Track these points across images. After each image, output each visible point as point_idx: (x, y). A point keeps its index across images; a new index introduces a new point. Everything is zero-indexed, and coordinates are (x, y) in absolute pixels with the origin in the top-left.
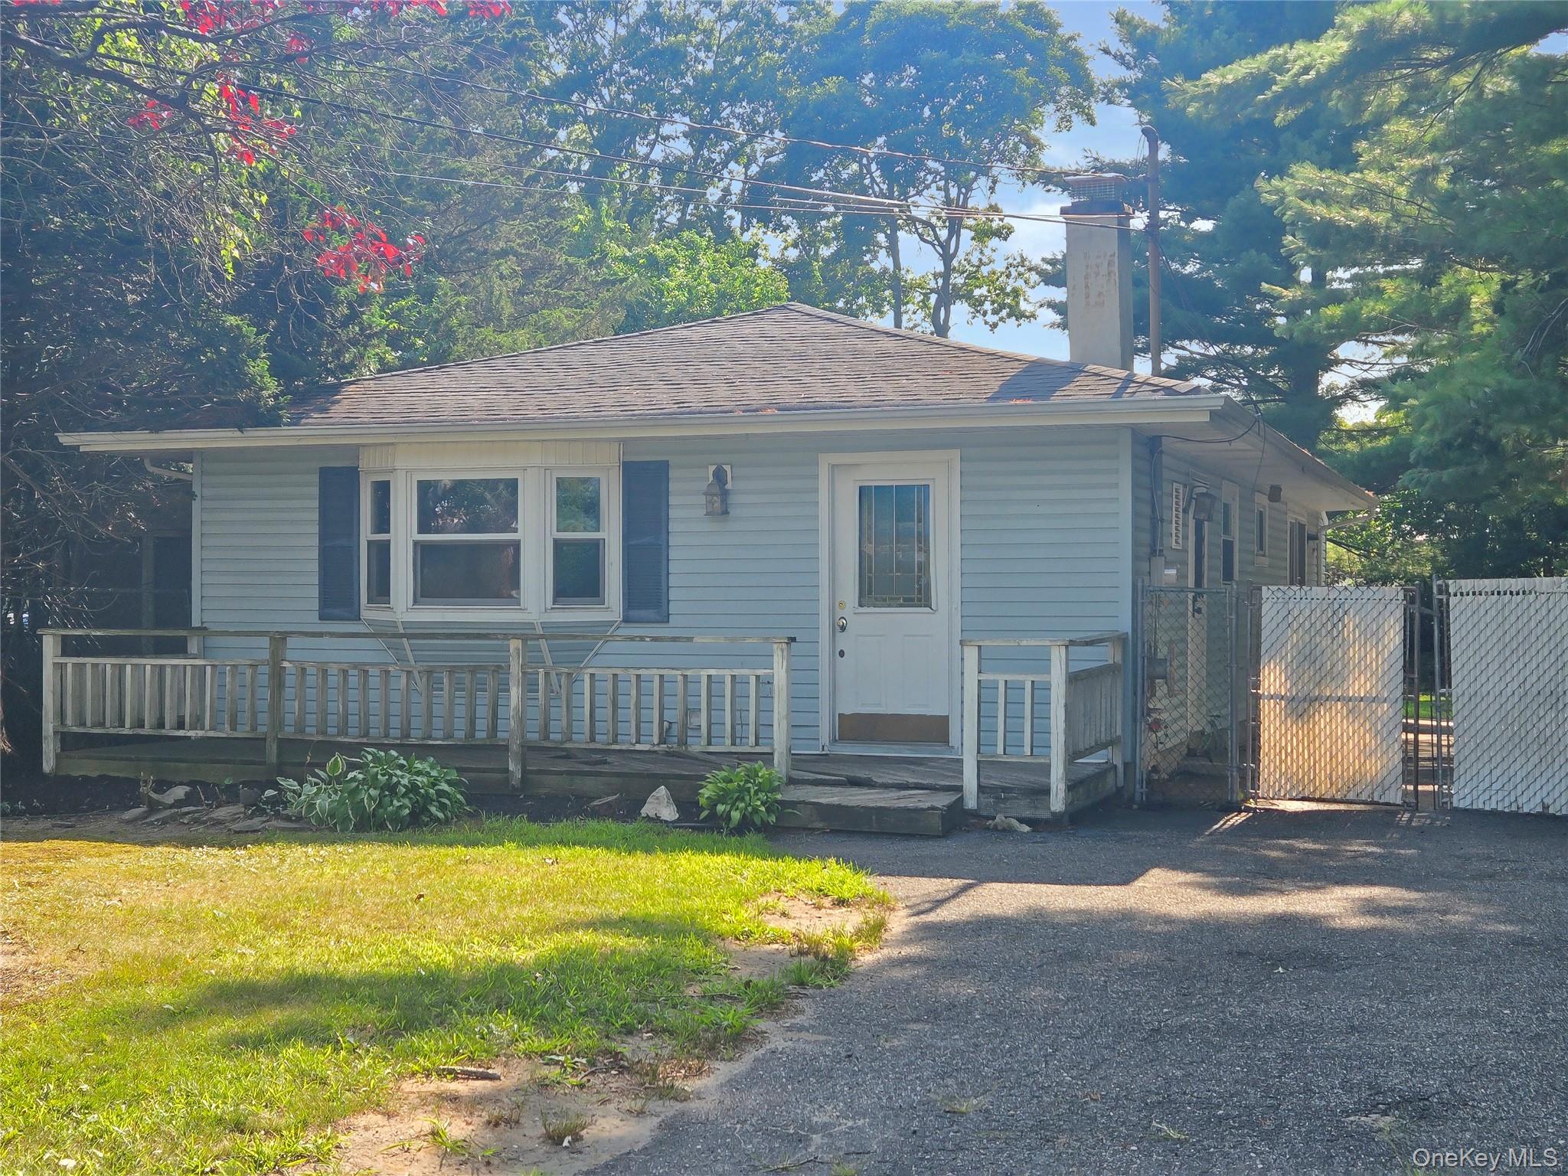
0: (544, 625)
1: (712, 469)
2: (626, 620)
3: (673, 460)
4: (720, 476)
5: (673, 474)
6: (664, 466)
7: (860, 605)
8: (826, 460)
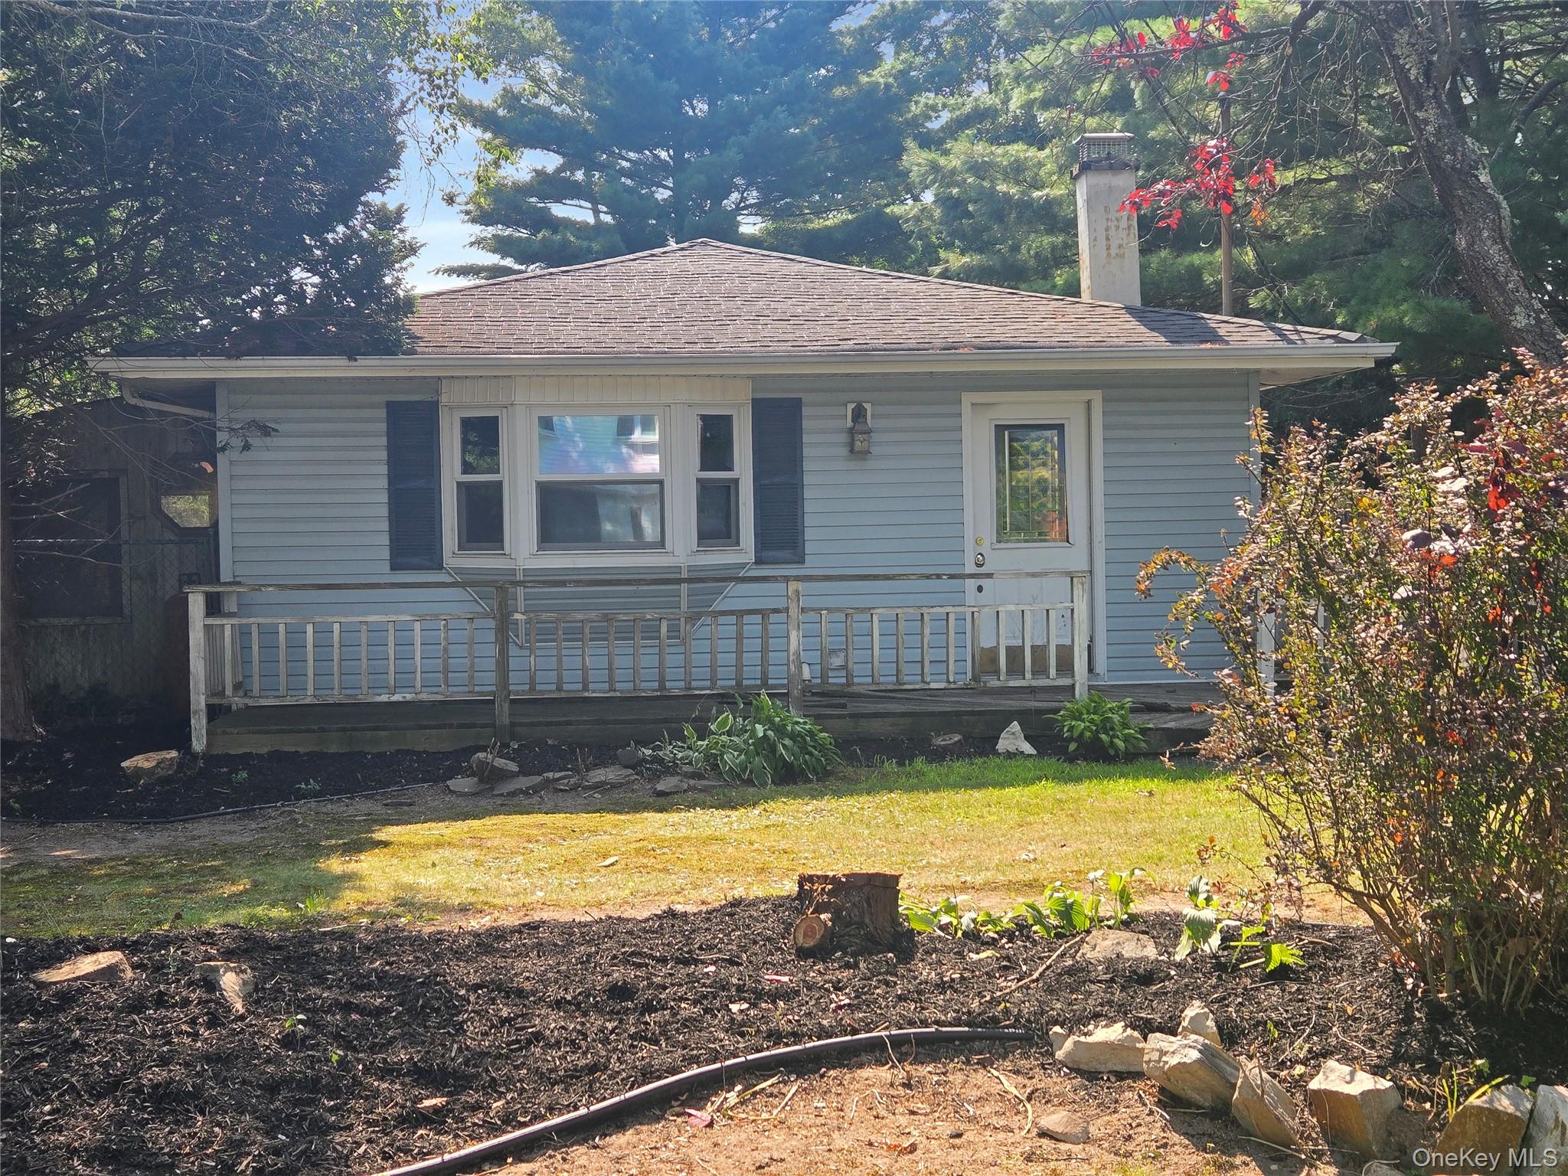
0: (691, 569)
1: (851, 406)
2: (759, 561)
3: (806, 398)
4: (859, 414)
5: (806, 411)
6: (797, 404)
7: (999, 541)
8: (967, 398)
